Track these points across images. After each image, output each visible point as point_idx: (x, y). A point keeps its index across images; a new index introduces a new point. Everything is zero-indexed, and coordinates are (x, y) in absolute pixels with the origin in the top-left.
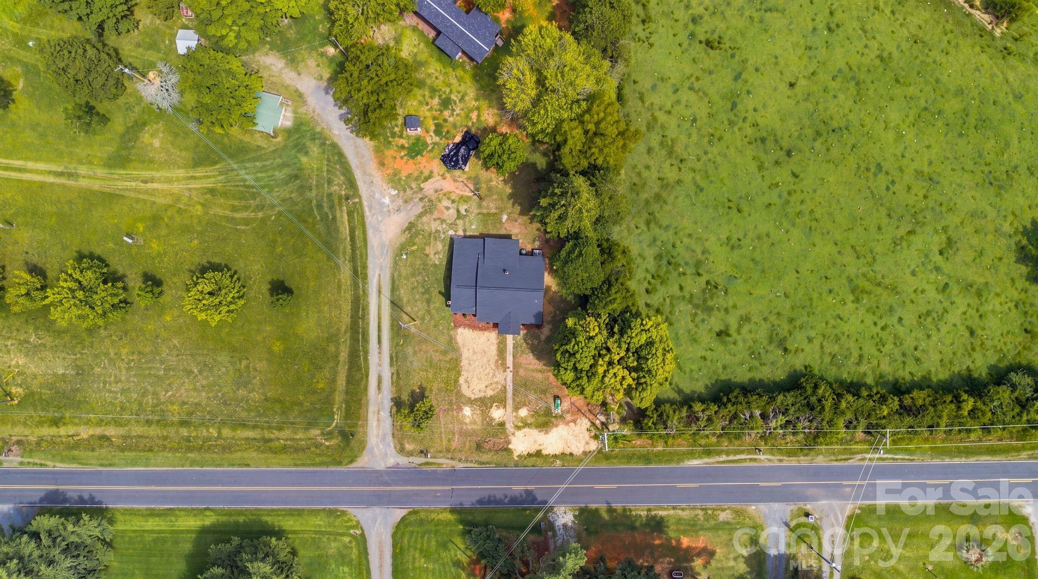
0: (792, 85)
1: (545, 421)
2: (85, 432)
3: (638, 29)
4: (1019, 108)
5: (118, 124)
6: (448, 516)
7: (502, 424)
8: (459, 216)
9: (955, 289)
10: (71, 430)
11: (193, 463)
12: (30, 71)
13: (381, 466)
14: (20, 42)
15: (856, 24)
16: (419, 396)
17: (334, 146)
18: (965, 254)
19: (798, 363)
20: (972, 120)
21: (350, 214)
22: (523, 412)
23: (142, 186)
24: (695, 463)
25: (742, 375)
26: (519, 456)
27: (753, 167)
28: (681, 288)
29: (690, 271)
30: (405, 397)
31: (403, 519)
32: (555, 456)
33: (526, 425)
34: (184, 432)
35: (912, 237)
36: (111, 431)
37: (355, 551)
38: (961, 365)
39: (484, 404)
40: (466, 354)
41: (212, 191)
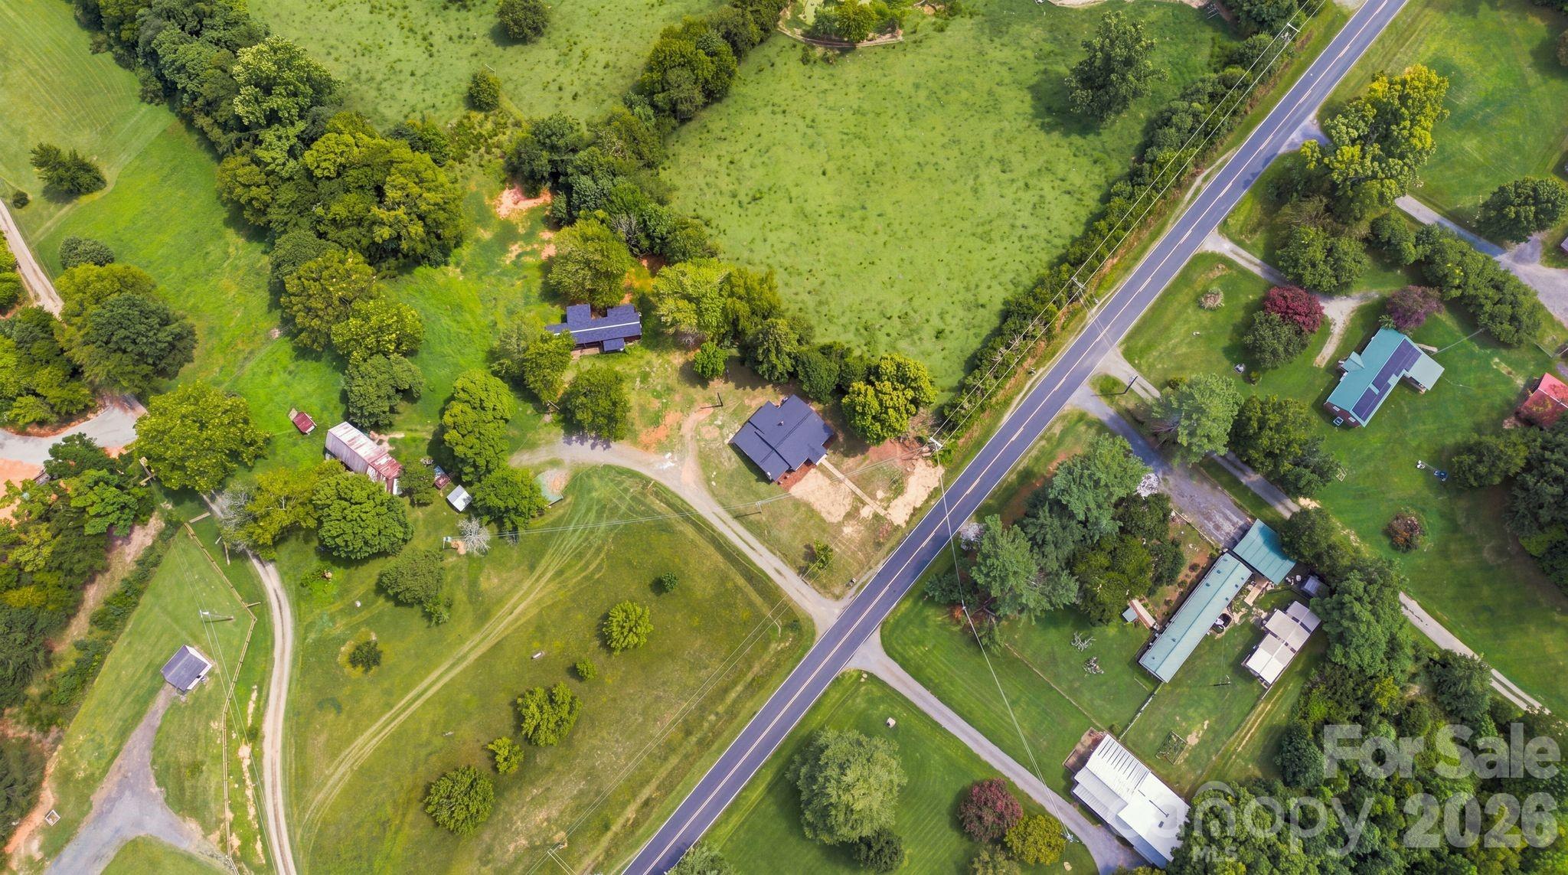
0: (824, 173)
1: (897, 487)
2: (630, 813)
3: (707, 231)
4: (955, 63)
5: (460, 596)
6: (907, 604)
7: (876, 516)
8: (721, 427)
9: (1032, 182)
10: (621, 821)
11: (719, 751)
12: (372, 622)
13: (833, 621)
14: (351, 610)
15: (822, 110)
16: (812, 555)
17: (606, 467)
18: (1016, 159)
19: (998, 306)
20: (940, 93)
21: (657, 494)
22: (880, 494)
23: (511, 618)
24: (1006, 418)
25: (975, 344)
26: (908, 523)
27: (853, 235)
28: (888, 335)
29: (883, 321)
30: (802, 563)
31: (882, 636)
32: (927, 501)
33: (889, 500)
34: (693, 739)
35: (980, 180)
36: (646, 793)
37: (875, 690)
38: (1084, 215)
39: (852, 515)
40: (812, 499)
41: (560, 573)
